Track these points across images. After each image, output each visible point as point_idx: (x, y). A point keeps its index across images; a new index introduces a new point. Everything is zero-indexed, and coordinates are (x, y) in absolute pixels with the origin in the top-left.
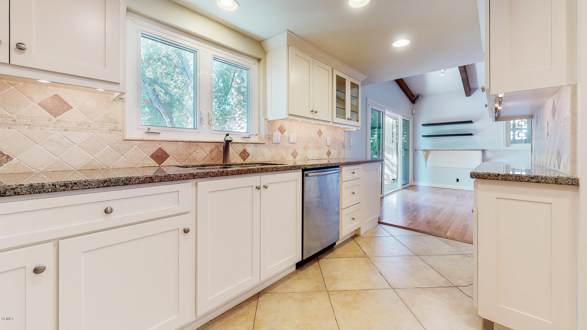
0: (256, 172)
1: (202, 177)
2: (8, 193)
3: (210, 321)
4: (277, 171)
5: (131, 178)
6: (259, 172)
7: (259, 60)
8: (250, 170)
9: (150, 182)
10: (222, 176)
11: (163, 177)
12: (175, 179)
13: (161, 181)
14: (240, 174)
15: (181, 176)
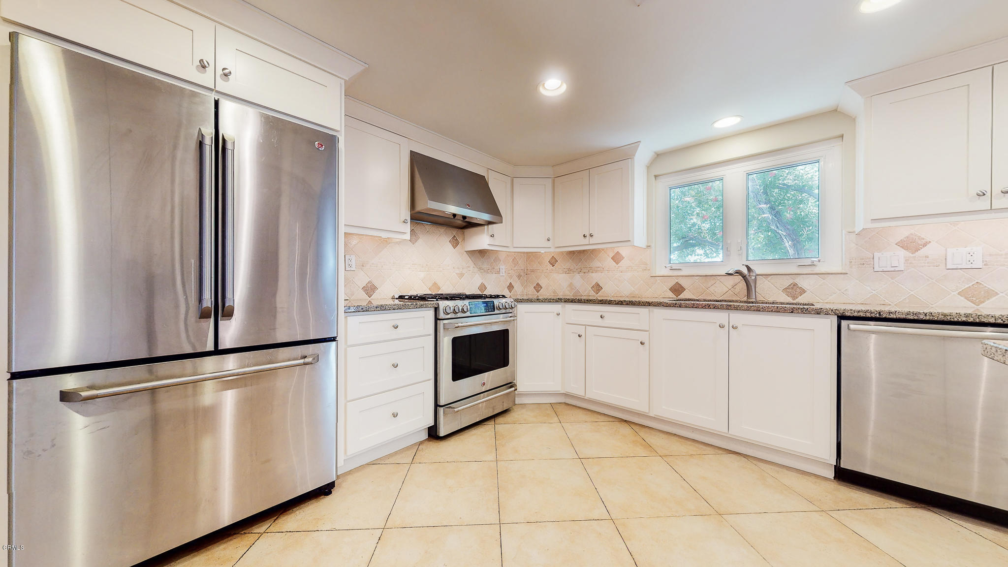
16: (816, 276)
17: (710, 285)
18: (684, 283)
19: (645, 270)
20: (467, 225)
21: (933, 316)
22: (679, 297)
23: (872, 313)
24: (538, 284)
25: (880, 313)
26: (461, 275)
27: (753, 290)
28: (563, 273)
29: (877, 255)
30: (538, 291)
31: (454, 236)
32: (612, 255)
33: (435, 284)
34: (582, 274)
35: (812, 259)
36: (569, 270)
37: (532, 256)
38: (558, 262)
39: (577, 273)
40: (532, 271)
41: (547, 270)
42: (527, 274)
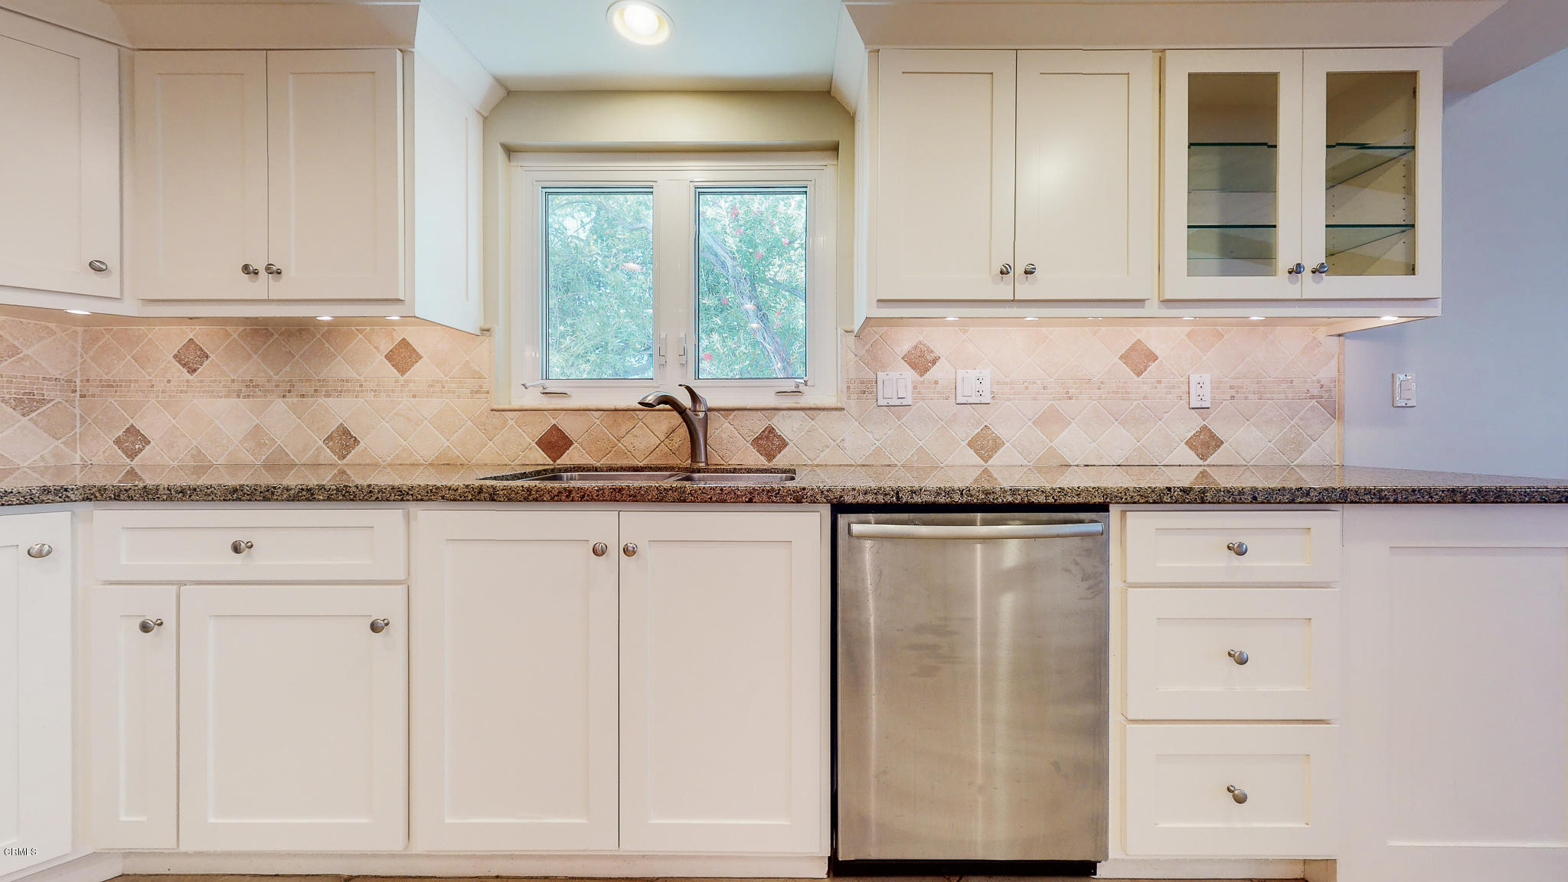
0: (595, 500)
1: (422, 500)
2: (122, 497)
3: (497, 877)
4: (684, 501)
5: (274, 488)
6: (603, 501)
7: (834, 149)
8: (570, 492)
9: (308, 500)
10: (479, 500)
11: (333, 490)
12: (358, 498)
13: (329, 499)
14: (536, 500)
15: (371, 492)
16: (801, 412)
17: (623, 430)
18: (570, 427)
19: (477, 392)
21: (972, 496)
22: (558, 462)
23: (886, 495)
24: (132, 431)
25: (897, 493)
27: (702, 442)
28: (227, 396)
29: (881, 375)
30: (132, 455)
32: (387, 346)
34: (295, 400)
35: (797, 380)
36: (251, 385)
37: (107, 336)
38: (210, 359)
39: (279, 397)
40: (108, 386)
41: (169, 381)
42: (82, 396)
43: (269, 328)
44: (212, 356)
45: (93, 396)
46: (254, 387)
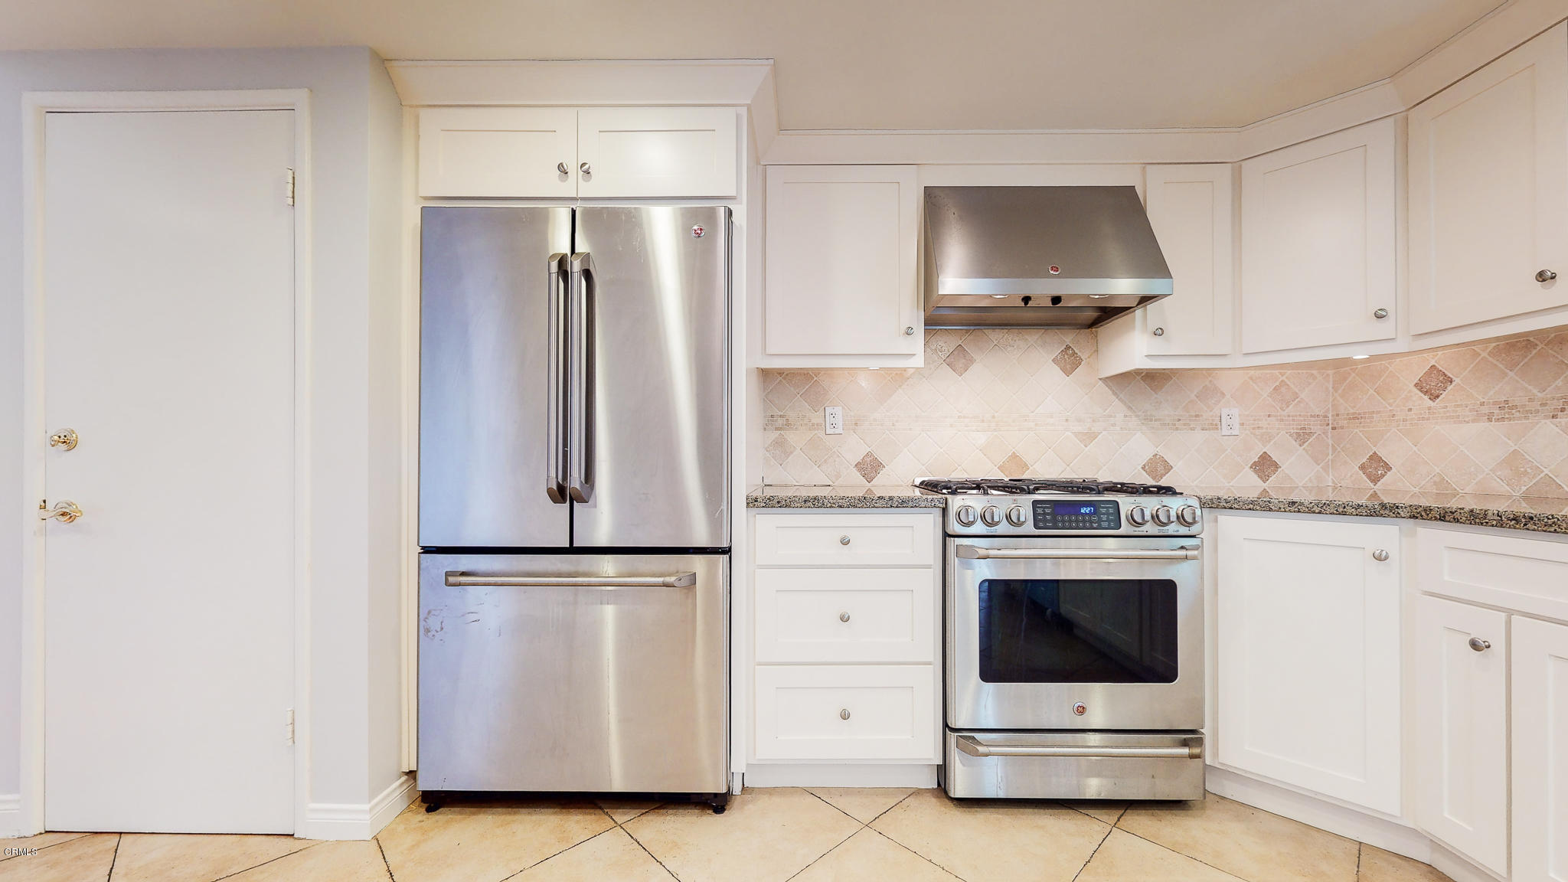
20: (1107, 313)
24: (1375, 458)
26: (1089, 437)
28: (1477, 421)
30: (1375, 480)
31: (1068, 347)
33: (1014, 456)
36: (1506, 406)
37: (1353, 375)
38: (1454, 384)
39: (1546, 417)
40: (1354, 418)
41: (1410, 410)
42: (1334, 429)
43: (1531, 339)
44: (1457, 380)
45: (1342, 428)
46: (1511, 408)
